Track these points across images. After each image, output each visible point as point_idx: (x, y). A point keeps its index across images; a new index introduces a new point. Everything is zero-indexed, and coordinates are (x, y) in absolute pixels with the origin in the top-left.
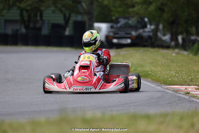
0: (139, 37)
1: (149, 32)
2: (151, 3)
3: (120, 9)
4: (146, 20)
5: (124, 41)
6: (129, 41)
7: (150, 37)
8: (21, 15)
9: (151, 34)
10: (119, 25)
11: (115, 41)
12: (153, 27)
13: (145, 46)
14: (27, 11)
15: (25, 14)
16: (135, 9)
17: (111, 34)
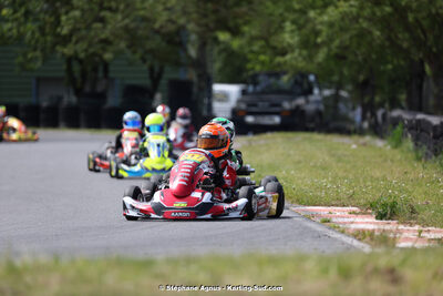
0: (298, 111)
1: (317, 102)
3: (262, 57)
4: (312, 78)
5: (266, 120)
6: (277, 120)
7: (319, 113)
8: (69, 70)
9: (322, 107)
10: (259, 88)
11: (250, 119)
12: (327, 92)
13: (307, 130)
14: (81, 62)
15: (76, 68)
16: (288, 57)
17: (243, 106)
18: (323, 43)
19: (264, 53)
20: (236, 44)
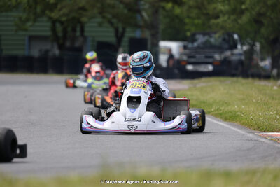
0: (226, 62)
1: (240, 54)
2: (242, 12)
3: (196, 21)
4: (236, 36)
5: (203, 68)
6: (210, 68)
7: (241, 62)
8: (54, 29)
9: (243, 58)
10: (196, 44)
11: (190, 67)
12: (245, 48)
13: (233, 75)
14: (62, 23)
15: (59, 28)
16: (220, 20)
17: (185, 58)
18: (247, 9)
19: (199, 18)
20: (178, 10)
